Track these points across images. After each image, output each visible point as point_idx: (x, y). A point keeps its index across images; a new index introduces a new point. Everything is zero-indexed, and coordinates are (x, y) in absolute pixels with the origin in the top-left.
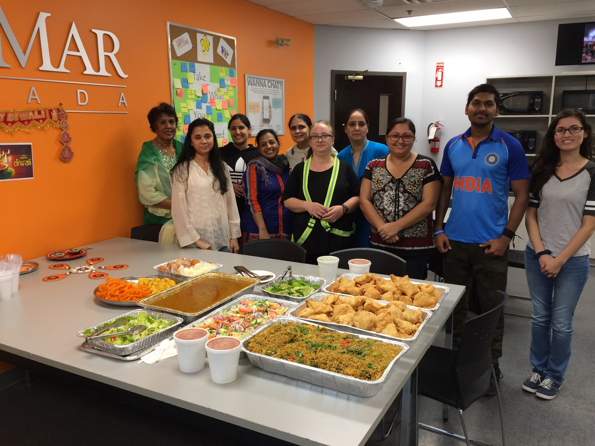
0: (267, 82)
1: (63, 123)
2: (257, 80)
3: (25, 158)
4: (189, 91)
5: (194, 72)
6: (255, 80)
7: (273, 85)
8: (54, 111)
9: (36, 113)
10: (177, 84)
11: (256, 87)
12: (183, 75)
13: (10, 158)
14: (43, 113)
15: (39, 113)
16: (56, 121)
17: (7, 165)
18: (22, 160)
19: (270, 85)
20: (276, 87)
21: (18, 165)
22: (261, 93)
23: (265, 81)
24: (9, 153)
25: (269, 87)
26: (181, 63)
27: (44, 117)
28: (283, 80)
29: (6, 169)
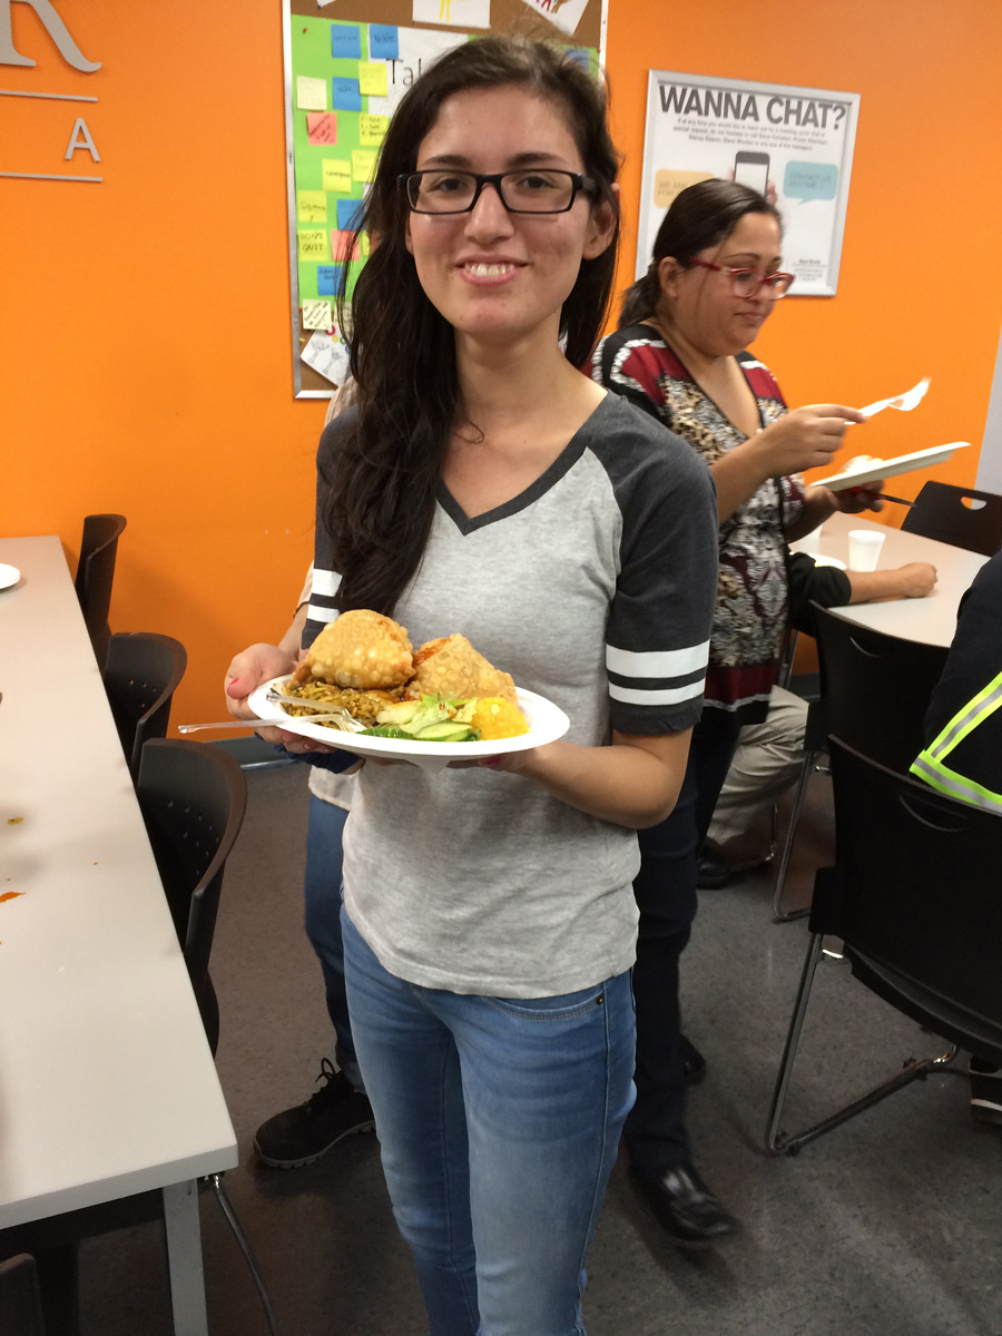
0: (762, 102)
2: (709, 96)
4: (366, 123)
5: (393, 58)
6: (702, 94)
7: (798, 112)
10: (311, 94)
11: (703, 118)
12: (343, 67)
19: (778, 111)
20: (815, 121)
22: (726, 140)
23: (752, 100)
25: (778, 121)
26: (334, 28)
28: (855, 99)
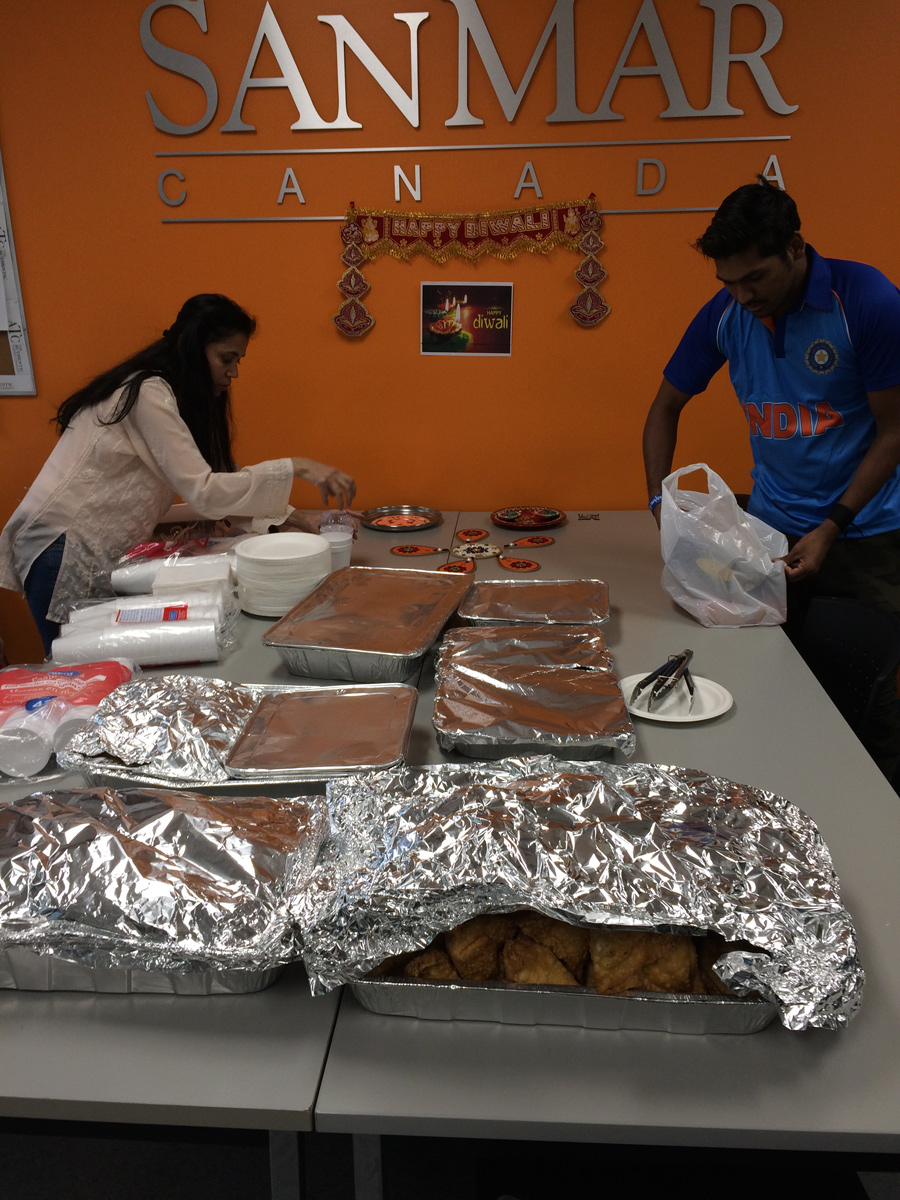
1: (588, 238)
3: (497, 312)
8: (571, 214)
9: (529, 219)
13: (467, 312)
14: (545, 217)
15: (537, 218)
16: (573, 236)
17: (460, 326)
18: (491, 317)
21: (481, 325)
24: (465, 301)
27: (547, 226)
29: (458, 333)
